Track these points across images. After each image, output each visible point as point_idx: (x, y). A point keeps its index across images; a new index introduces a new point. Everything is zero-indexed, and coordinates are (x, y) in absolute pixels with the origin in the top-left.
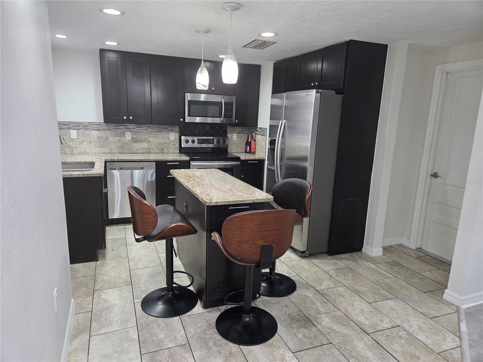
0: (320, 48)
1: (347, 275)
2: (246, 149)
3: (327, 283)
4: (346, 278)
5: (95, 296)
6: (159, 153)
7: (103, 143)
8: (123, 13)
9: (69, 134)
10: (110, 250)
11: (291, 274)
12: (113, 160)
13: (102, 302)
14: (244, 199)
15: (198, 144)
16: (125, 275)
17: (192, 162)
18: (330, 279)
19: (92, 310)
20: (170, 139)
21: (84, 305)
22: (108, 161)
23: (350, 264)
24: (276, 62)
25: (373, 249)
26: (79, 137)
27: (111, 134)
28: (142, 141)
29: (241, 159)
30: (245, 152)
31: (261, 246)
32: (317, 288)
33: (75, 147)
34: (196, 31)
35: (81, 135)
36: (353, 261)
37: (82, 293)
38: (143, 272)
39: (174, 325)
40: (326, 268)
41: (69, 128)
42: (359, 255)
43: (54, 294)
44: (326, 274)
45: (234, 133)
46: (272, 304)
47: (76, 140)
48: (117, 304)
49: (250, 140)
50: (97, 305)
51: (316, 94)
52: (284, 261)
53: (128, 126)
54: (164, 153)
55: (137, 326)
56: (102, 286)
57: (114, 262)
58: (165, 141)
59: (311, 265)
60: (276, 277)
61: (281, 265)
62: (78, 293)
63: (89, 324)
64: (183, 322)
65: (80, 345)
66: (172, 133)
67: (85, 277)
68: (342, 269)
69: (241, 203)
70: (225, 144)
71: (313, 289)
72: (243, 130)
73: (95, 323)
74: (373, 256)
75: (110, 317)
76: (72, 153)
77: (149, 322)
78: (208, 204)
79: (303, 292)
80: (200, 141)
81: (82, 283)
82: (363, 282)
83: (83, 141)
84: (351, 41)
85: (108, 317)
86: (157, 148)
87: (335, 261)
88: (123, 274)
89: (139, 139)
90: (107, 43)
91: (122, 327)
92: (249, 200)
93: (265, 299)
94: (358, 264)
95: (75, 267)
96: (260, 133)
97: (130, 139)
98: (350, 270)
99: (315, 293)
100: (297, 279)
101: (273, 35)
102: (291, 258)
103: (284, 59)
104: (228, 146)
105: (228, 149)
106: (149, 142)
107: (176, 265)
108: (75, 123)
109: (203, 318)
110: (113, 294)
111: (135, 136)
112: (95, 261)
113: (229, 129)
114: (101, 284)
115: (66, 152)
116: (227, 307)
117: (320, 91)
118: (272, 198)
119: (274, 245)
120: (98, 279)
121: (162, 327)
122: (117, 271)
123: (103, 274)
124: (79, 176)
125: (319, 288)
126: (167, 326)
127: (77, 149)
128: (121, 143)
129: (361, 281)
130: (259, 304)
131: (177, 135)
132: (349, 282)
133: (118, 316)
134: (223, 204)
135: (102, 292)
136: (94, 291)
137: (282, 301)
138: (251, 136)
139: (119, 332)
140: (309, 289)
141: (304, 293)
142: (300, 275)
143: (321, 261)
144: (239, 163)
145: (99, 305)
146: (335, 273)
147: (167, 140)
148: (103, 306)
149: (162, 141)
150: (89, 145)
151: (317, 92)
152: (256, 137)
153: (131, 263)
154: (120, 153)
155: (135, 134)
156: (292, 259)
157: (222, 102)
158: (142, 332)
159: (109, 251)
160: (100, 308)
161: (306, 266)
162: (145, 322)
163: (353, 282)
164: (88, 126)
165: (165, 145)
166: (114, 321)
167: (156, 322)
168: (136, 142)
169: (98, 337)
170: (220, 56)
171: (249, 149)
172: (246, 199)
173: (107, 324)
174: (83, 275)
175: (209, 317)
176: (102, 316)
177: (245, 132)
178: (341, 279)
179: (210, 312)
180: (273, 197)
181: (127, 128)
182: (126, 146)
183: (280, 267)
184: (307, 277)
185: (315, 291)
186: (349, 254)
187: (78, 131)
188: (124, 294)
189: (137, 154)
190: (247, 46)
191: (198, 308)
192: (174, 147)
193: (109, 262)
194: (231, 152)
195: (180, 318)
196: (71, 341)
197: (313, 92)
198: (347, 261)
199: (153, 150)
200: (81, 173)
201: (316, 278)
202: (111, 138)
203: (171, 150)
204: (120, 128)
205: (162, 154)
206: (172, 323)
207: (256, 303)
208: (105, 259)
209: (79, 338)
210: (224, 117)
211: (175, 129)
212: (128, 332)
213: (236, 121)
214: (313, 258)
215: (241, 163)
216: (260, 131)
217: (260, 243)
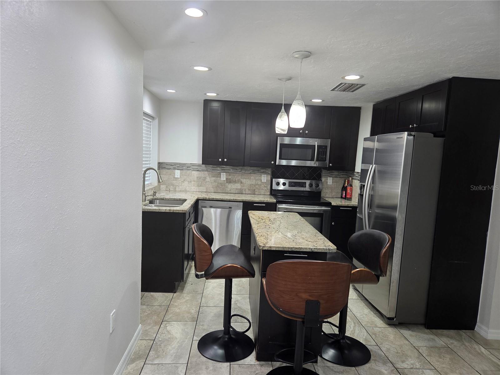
0: (420, 87)
1: (443, 356)
2: (342, 194)
3: (412, 362)
4: (441, 360)
5: (162, 326)
6: (250, 194)
7: (201, 182)
8: (210, 69)
9: (174, 173)
10: (190, 284)
11: (369, 341)
12: (204, 199)
13: (166, 333)
14: (301, 247)
15: (289, 186)
16: (193, 311)
17: (279, 205)
18: (418, 358)
19: (155, 339)
20: (262, 181)
21: (150, 333)
22: (200, 199)
23: (452, 343)
24: (376, 103)
25: (488, 329)
26: (181, 176)
27: (208, 175)
28: (235, 182)
29: (332, 205)
30: (340, 197)
31: (306, 300)
32: (398, 366)
33: (178, 185)
34: (278, 79)
35: (184, 175)
36: (457, 340)
37: (152, 321)
38: (211, 311)
39: (221, 371)
40: (417, 344)
41: (175, 169)
42: (468, 334)
43: (110, 316)
44: (415, 351)
45: (329, 177)
46: (334, 372)
47: (179, 180)
48: (177, 338)
49: (346, 185)
50: (161, 335)
51: (408, 137)
52: (366, 325)
53: (224, 167)
54: (255, 194)
55: (187, 364)
56: (170, 318)
57: (189, 296)
58: (256, 183)
59: (398, 336)
60: (347, 341)
61: (360, 329)
62: (149, 321)
63: (148, 351)
64: (231, 370)
65: (134, 370)
66: (264, 175)
67: (160, 306)
68: (439, 348)
69: (297, 250)
70: (318, 188)
71: (391, 365)
72: (340, 174)
73: (153, 352)
74: (488, 339)
75: (167, 349)
76: (175, 191)
77: (199, 362)
78: (261, 248)
79: (377, 366)
80: (292, 184)
81: (156, 311)
82: (464, 369)
83: (184, 180)
84: (454, 78)
85: (165, 348)
86: (249, 189)
87: (432, 336)
88: (193, 310)
89: (233, 180)
90: (208, 94)
91: (174, 362)
92: (306, 248)
93: (328, 365)
94: (464, 346)
95: (156, 295)
96: (356, 178)
97: (225, 179)
98: (450, 350)
99: (392, 371)
100: (374, 350)
101: (358, 77)
102: (375, 323)
103: (384, 99)
104: (321, 190)
105: (322, 193)
106: (241, 183)
107: (245, 308)
108: (180, 164)
109: (253, 370)
110: (178, 327)
111: (230, 177)
112: (173, 293)
113: (324, 172)
114: (171, 315)
115: (170, 190)
116: (282, 364)
117: (413, 133)
118: (334, 249)
119: (321, 301)
120: (169, 311)
121: (210, 370)
122: (188, 306)
123: (176, 306)
124: (166, 211)
125: (400, 365)
126: (215, 370)
127: (179, 187)
128: (217, 183)
129: (461, 368)
130: (319, 368)
131: (269, 177)
132: (444, 366)
133: (174, 350)
134: (277, 249)
135: (169, 323)
136: (162, 321)
137: (347, 372)
138: (348, 180)
139: (170, 365)
140: (386, 364)
141: (377, 368)
142: (380, 346)
143: (414, 334)
144: (330, 208)
145: (162, 335)
146: (427, 351)
147: (258, 182)
148: (165, 337)
149: (254, 182)
150: (189, 184)
151: (408, 135)
152: (352, 182)
153: (203, 300)
154: (215, 192)
155: (230, 175)
156: (376, 325)
157: (315, 145)
158: (190, 371)
159: (188, 284)
160: (162, 338)
161: (392, 337)
162: (196, 361)
163: (449, 367)
164: (190, 167)
165: (257, 186)
166: (169, 354)
167: (205, 364)
168: (230, 182)
169: (150, 366)
170: (313, 100)
171: (344, 194)
172: (303, 247)
173: (162, 355)
174: (159, 304)
175: (259, 371)
176: (161, 346)
177: (341, 176)
178: (434, 360)
179: (262, 365)
180: (336, 247)
181: (223, 170)
182: (220, 186)
183: (358, 332)
184: (388, 350)
185: (393, 368)
186: (456, 331)
187: (181, 171)
188: (187, 329)
189: (229, 194)
190: (336, 90)
191: (251, 359)
192: (266, 189)
193: (185, 295)
194: (325, 196)
195: (230, 364)
196: (128, 364)
197: (404, 134)
198: (449, 339)
199: (245, 191)
200: (168, 208)
201: (400, 353)
202: (208, 178)
203: (262, 192)
204: (217, 169)
205: (253, 195)
206: (221, 368)
207: (316, 367)
208: (182, 292)
209: (135, 363)
210: (317, 161)
211: (267, 171)
212: (177, 367)
213: (330, 165)
214: (404, 328)
215: (332, 209)
216: (357, 175)
217: (305, 296)
